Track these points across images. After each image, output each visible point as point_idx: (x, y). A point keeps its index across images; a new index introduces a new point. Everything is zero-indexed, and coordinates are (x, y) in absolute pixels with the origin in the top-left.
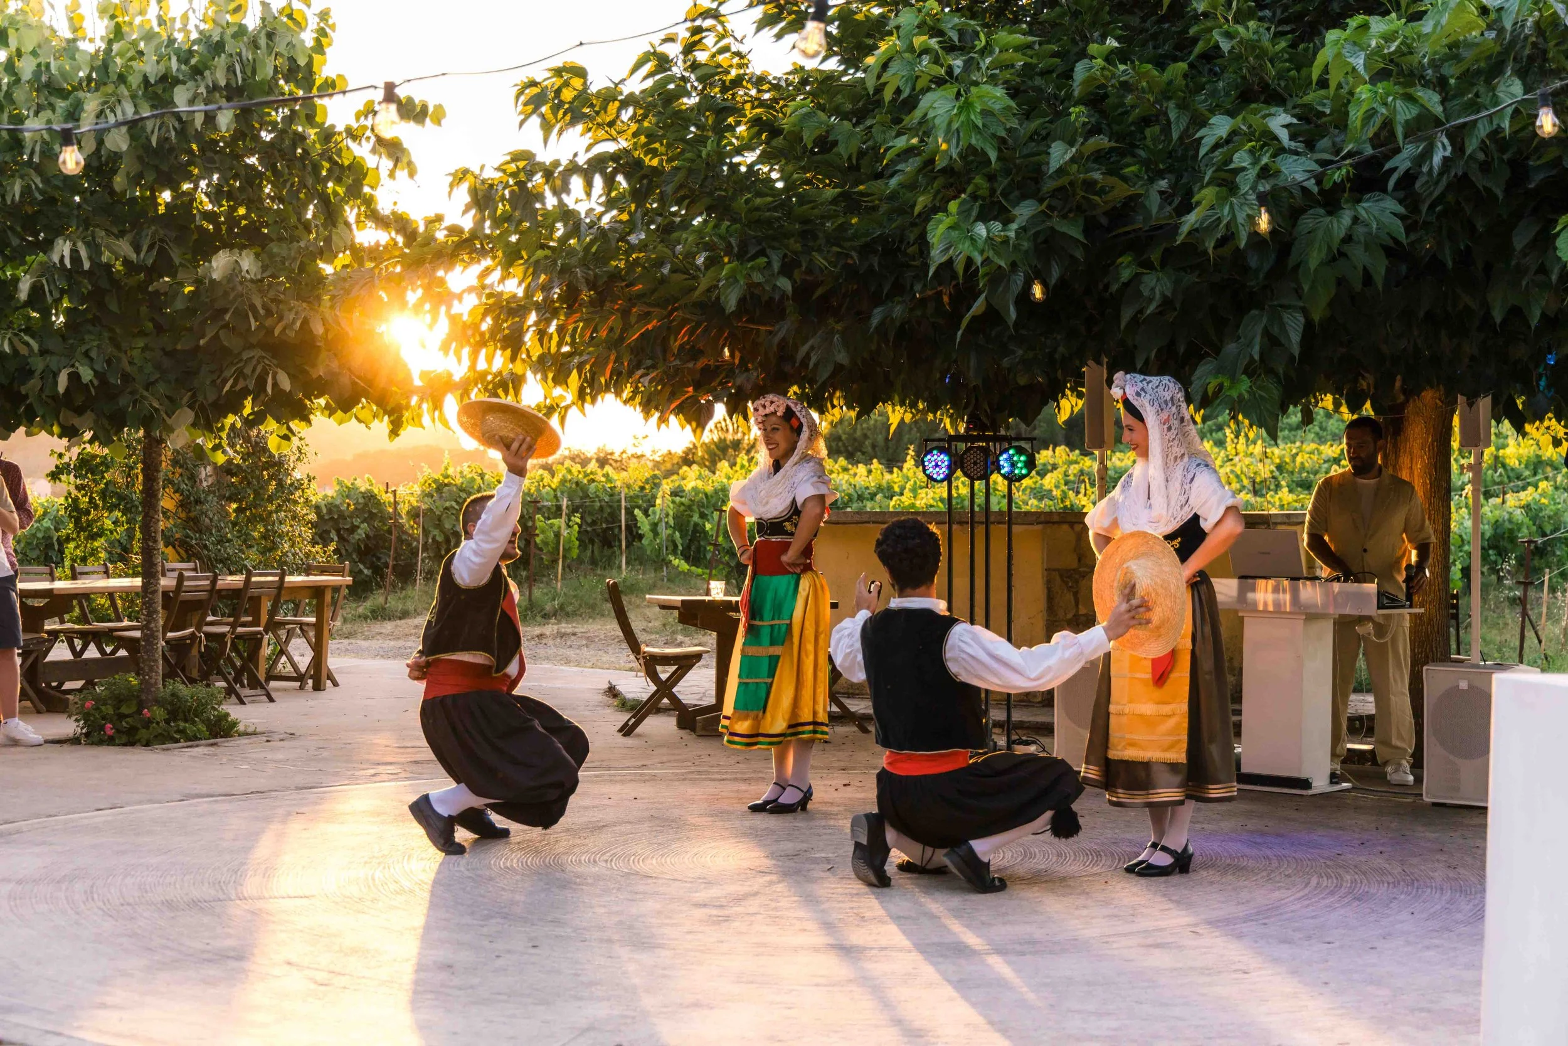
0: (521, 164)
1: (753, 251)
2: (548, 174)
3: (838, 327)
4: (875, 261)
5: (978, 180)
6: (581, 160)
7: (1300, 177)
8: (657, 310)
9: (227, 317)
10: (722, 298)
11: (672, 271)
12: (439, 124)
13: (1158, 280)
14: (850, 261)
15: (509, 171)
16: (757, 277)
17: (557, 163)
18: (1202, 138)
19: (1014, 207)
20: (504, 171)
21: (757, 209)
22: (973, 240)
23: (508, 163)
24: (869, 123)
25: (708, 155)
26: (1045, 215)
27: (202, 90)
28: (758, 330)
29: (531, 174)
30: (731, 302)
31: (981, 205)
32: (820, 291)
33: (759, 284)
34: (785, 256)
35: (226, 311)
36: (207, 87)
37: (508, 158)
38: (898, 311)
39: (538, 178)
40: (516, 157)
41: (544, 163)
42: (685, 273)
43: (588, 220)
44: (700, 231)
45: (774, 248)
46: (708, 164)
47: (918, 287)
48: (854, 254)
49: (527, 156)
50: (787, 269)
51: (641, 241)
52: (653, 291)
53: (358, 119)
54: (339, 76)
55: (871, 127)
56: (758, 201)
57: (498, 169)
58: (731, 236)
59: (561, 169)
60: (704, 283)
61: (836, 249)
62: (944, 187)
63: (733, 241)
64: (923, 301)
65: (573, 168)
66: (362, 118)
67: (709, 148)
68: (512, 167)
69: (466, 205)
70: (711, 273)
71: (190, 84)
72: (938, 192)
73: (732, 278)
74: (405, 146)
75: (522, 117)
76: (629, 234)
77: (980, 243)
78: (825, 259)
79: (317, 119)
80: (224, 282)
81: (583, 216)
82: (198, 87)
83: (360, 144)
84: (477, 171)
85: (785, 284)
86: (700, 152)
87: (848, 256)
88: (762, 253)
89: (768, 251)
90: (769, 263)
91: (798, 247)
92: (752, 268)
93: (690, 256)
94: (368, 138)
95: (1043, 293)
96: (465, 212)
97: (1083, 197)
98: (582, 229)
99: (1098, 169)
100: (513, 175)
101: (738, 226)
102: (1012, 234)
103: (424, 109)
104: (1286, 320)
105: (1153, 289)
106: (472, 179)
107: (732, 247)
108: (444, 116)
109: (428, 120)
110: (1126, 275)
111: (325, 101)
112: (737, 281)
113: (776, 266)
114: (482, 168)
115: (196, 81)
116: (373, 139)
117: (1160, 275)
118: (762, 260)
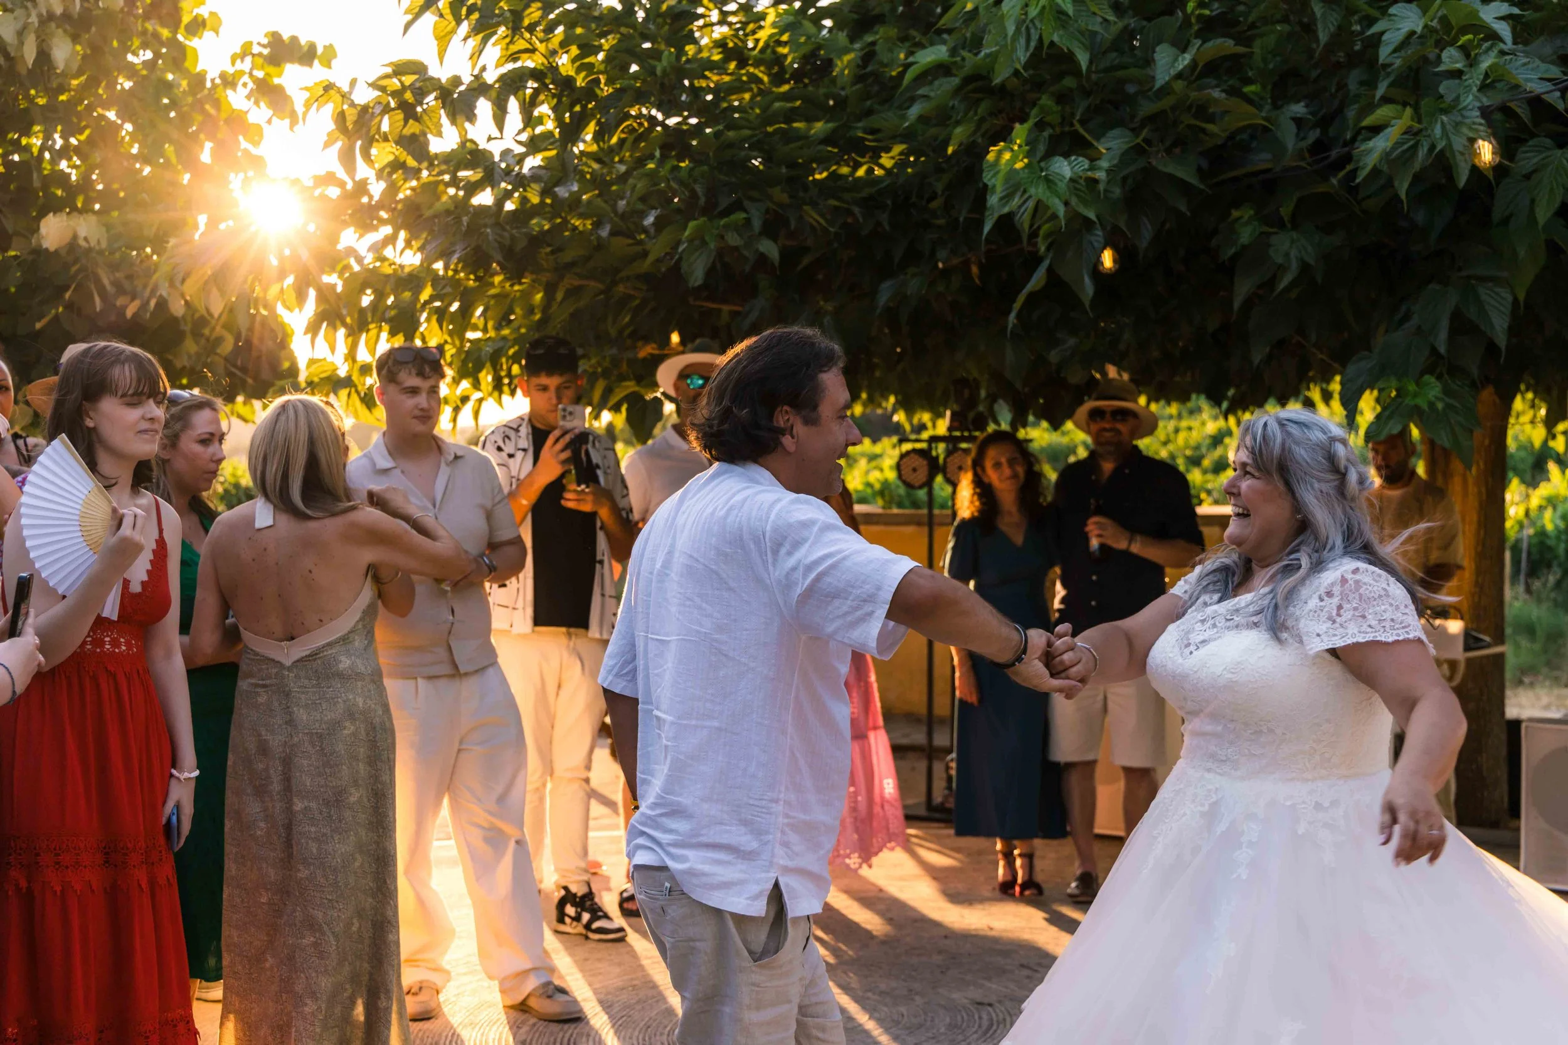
0: (408, 80)
1: (724, 202)
2: (445, 94)
3: (829, 307)
4: (884, 218)
5: (1046, 101)
6: (490, 77)
7: (1538, 88)
8: (592, 283)
9: (67, 295)
10: (684, 266)
11: (613, 233)
12: (330, 67)
13: (1293, 241)
14: (850, 220)
15: (390, 89)
16: (733, 239)
17: (456, 81)
18: (1382, 33)
19: (1098, 139)
20: (383, 89)
21: (730, 145)
22: (1049, 182)
23: (387, 76)
24: (869, 38)
25: (664, 71)
26: (1138, 151)
27: (34, 19)
28: (720, 310)
29: (420, 93)
30: (697, 272)
31: (1051, 136)
32: (806, 261)
33: (736, 248)
34: (767, 211)
35: (67, 288)
36: (40, 16)
37: (389, 70)
38: (914, 284)
39: (430, 99)
40: (400, 69)
41: (439, 80)
42: (628, 237)
43: (503, 165)
44: (652, 174)
45: (752, 199)
46: (662, 85)
47: (942, 254)
48: (856, 210)
49: (418, 68)
50: (773, 227)
51: (572, 193)
52: (588, 259)
53: (233, 64)
54: (212, 14)
55: (873, 43)
56: (731, 134)
57: (374, 85)
58: (695, 181)
59: (462, 88)
60: (657, 248)
61: (833, 202)
62: (991, 114)
63: (698, 189)
64: (945, 273)
65: (480, 88)
66: (239, 61)
67: (665, 62)
68: (395, 84)
69: (329, 134)
70: (666, 237)
71: (19, 12)
72: (982, 120)
73: (699, 241)
74: (288, 93)
75: (409, 17)
76: (557, 184)
77: (1062, 186)
78: (822, 216)
79: (187, 64)
80: (63, 253)
81: (497, 158)
82: (29, 16)
83: (235, 90)
84: (346, 88)
85: (770, 249)
86: (654, 68)
87: (849, 213)
88: (737, 206)
89: (747, 204)
90: (748, 221)
91: (784, 198)
92: (726, 227)
93: (637, 213)
94: (245, 85)
95: (1115, 261)
96: (327, 145)
97: (1189, 126)
98: (496, 176)
99: (1217, 86)
100: (395, 94)
101: (705, 168)
102: (1101, 175)
103: (312, 47)
104: (1484, 297)
105: (1287, 255)
106: (339, 98)
107: (698, 198)
108: (335, 56)
109: (316, 62)
110: (1245, 235)
111: (194, 43)
112: (704, 243)
113: (757, 224)
114: (353, 82)
115: (26, 8)
116: (251, 85)
117: (1295, 235)
118: (741, 216)
